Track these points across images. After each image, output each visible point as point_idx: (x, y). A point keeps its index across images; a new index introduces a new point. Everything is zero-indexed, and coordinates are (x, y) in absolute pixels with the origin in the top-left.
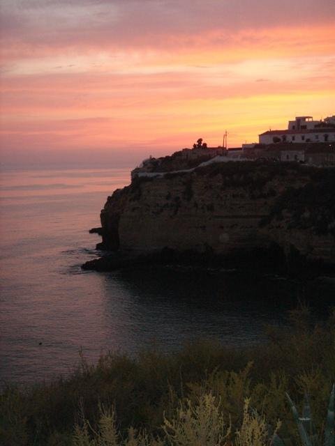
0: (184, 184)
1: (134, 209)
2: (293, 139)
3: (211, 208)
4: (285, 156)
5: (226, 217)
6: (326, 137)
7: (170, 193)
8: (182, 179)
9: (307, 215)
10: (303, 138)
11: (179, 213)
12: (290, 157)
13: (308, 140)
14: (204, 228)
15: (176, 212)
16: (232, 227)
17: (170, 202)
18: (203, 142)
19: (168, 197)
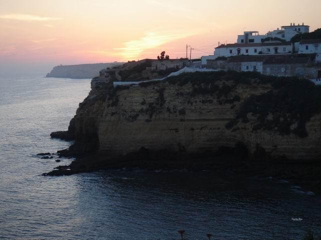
0: (158, 91)
1: (113, 114)
2: (247, 51)
3: (182, 112)
4: (245, 67)
5: (196, 120)
6: (276, 50)
7: (144, 100)
8: (155, 88)
9: (270, 117)
10: (256, 51)
11: (154, 117)
12: (249, 67)
13: (260, 53)
14: (177, 130)
15: (151, 116)
16: (201, 129)
17: (145, 107)
18: (165, 55)
19: (143, 103)
